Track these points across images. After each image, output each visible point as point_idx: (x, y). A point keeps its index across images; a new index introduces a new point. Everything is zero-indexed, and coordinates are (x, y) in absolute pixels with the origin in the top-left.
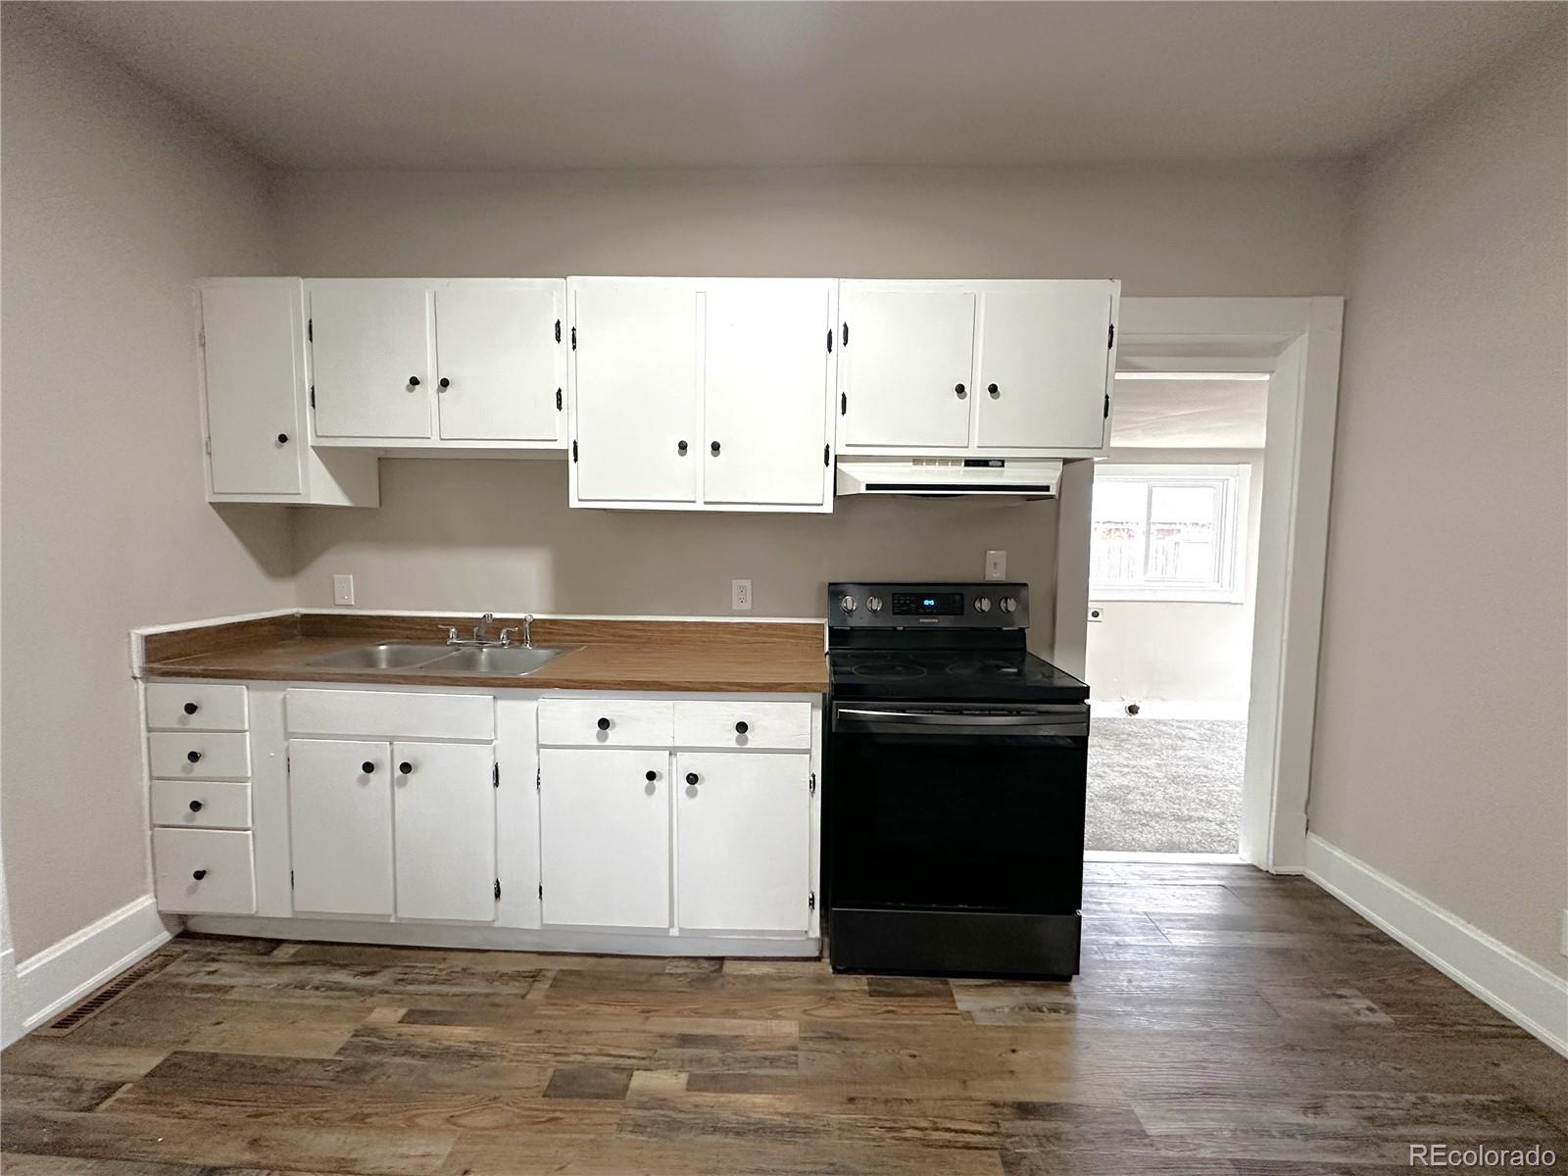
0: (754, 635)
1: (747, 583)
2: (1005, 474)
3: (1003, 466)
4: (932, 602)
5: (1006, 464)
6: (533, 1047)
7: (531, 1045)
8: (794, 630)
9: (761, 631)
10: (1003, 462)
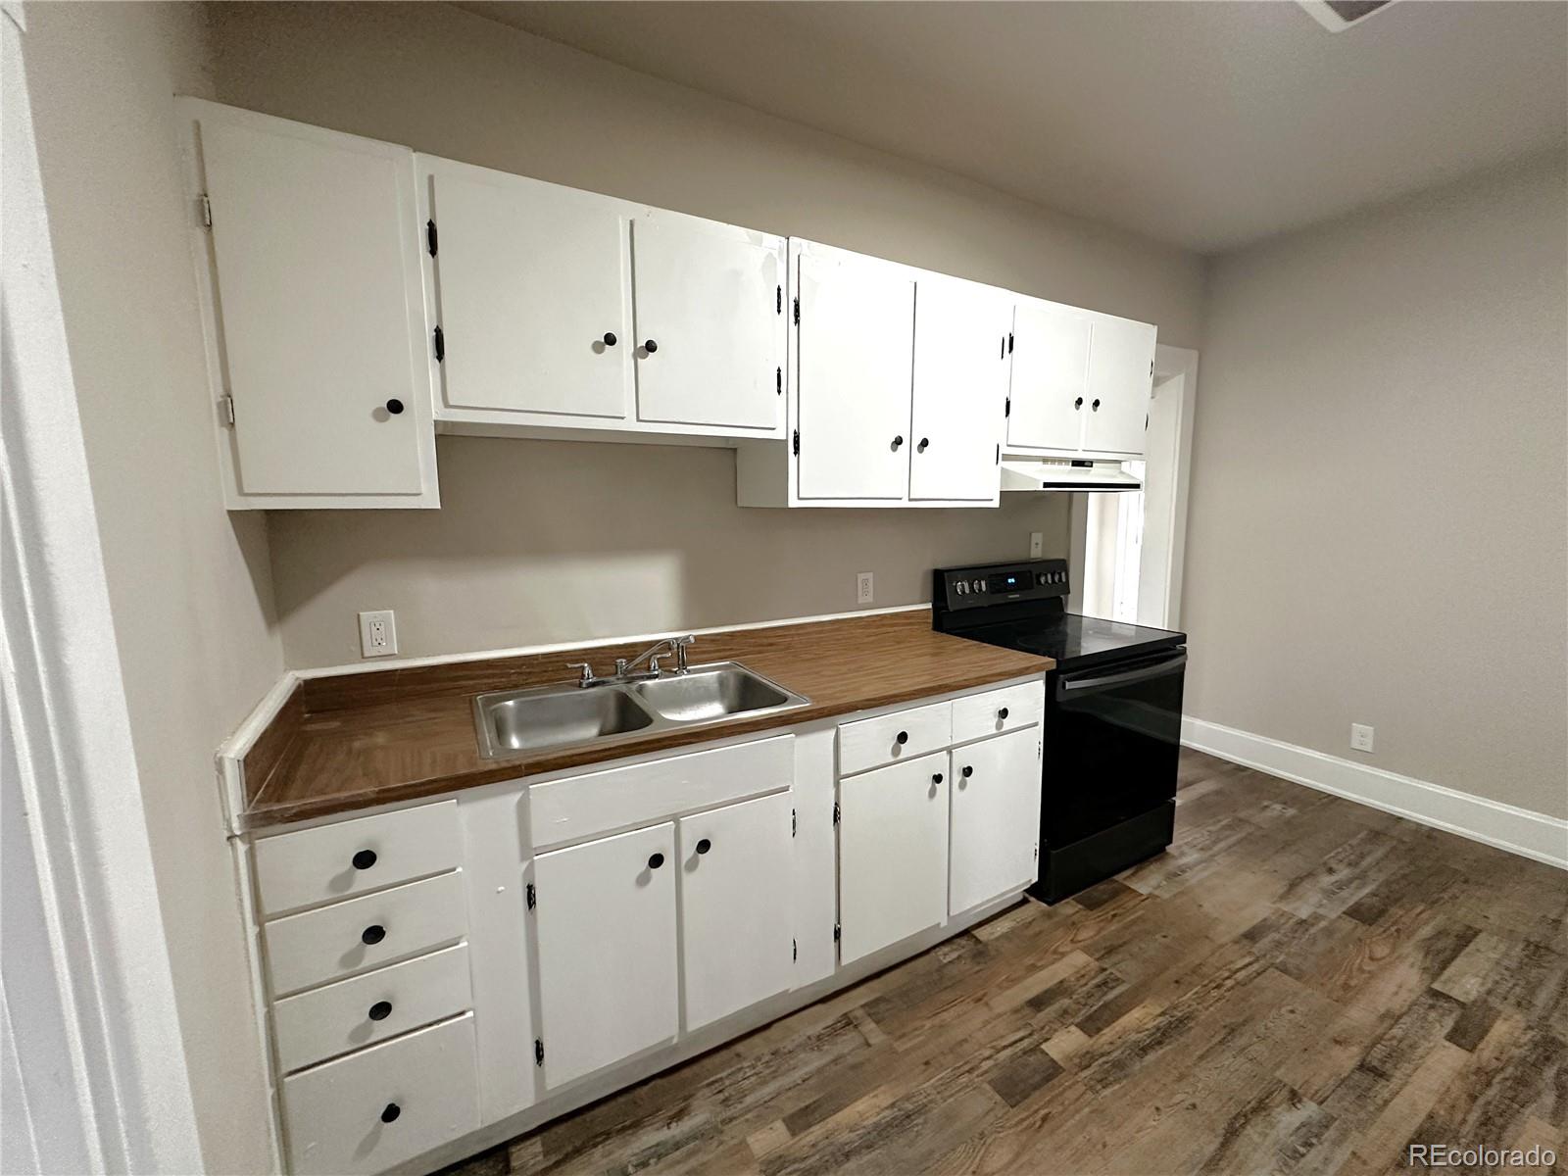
0: (878, 627)
1: (870, 576)
2: (1092, 472)
3: (1092, 466)
4: (1013, 580)
5: (1094, 465)
6: (942, 1078)
7: (939, 1077)
8: (911, 617)
9: (885, 622)
10: (1092, 462)
